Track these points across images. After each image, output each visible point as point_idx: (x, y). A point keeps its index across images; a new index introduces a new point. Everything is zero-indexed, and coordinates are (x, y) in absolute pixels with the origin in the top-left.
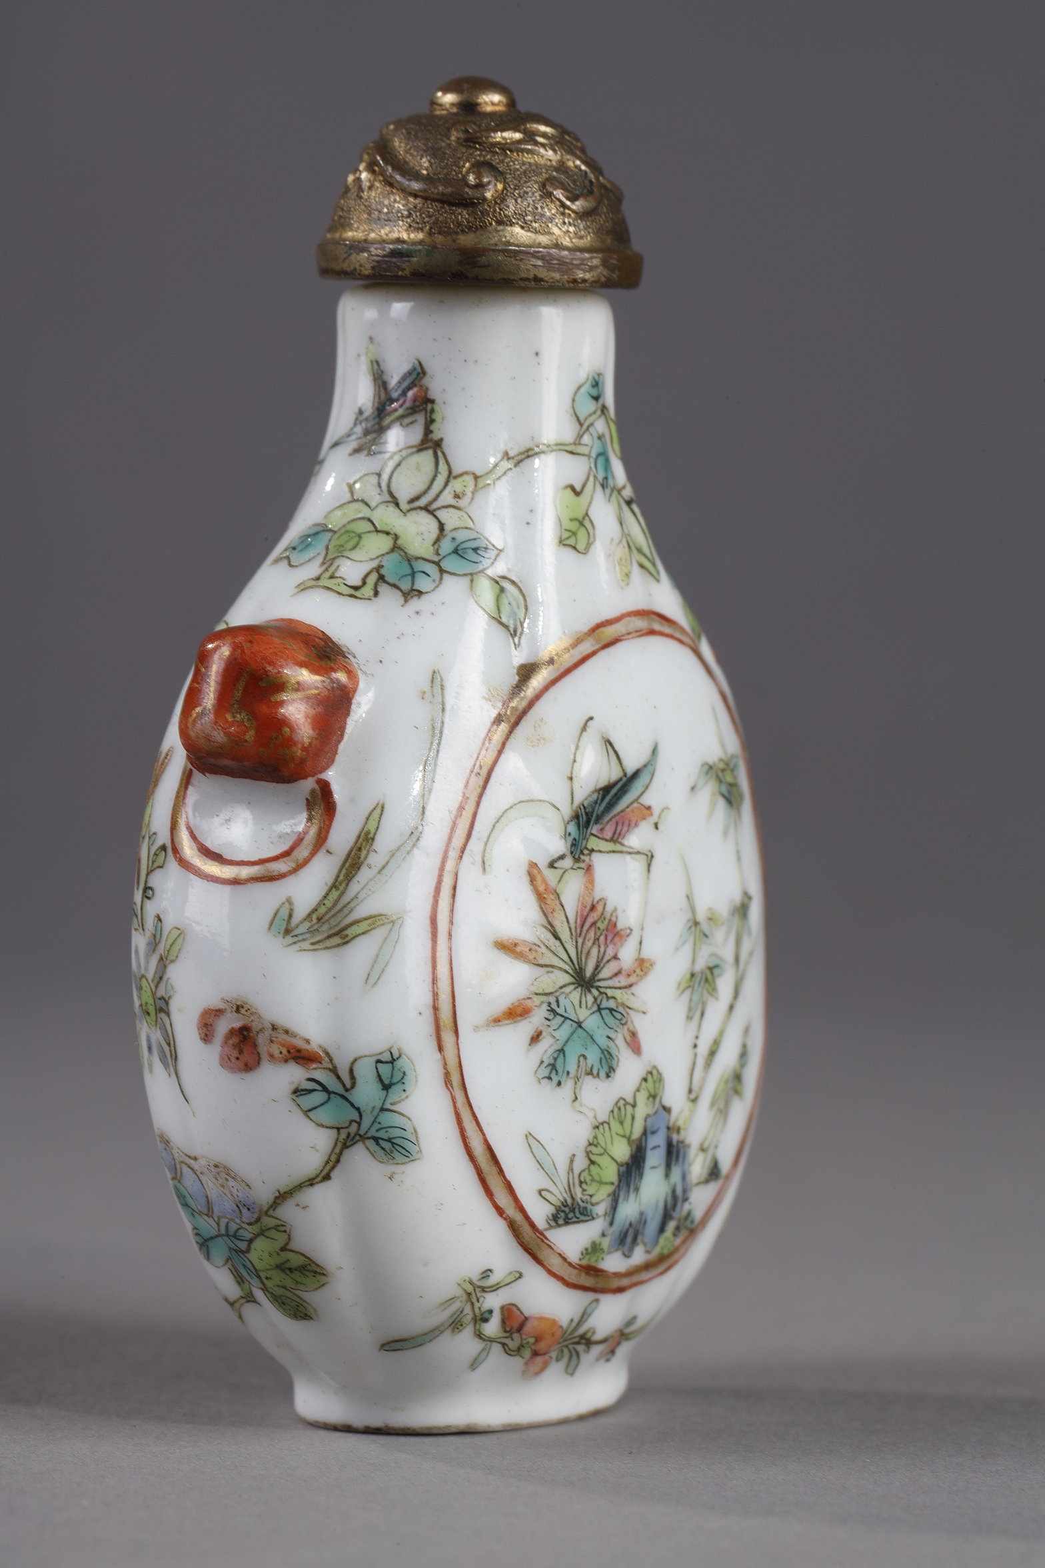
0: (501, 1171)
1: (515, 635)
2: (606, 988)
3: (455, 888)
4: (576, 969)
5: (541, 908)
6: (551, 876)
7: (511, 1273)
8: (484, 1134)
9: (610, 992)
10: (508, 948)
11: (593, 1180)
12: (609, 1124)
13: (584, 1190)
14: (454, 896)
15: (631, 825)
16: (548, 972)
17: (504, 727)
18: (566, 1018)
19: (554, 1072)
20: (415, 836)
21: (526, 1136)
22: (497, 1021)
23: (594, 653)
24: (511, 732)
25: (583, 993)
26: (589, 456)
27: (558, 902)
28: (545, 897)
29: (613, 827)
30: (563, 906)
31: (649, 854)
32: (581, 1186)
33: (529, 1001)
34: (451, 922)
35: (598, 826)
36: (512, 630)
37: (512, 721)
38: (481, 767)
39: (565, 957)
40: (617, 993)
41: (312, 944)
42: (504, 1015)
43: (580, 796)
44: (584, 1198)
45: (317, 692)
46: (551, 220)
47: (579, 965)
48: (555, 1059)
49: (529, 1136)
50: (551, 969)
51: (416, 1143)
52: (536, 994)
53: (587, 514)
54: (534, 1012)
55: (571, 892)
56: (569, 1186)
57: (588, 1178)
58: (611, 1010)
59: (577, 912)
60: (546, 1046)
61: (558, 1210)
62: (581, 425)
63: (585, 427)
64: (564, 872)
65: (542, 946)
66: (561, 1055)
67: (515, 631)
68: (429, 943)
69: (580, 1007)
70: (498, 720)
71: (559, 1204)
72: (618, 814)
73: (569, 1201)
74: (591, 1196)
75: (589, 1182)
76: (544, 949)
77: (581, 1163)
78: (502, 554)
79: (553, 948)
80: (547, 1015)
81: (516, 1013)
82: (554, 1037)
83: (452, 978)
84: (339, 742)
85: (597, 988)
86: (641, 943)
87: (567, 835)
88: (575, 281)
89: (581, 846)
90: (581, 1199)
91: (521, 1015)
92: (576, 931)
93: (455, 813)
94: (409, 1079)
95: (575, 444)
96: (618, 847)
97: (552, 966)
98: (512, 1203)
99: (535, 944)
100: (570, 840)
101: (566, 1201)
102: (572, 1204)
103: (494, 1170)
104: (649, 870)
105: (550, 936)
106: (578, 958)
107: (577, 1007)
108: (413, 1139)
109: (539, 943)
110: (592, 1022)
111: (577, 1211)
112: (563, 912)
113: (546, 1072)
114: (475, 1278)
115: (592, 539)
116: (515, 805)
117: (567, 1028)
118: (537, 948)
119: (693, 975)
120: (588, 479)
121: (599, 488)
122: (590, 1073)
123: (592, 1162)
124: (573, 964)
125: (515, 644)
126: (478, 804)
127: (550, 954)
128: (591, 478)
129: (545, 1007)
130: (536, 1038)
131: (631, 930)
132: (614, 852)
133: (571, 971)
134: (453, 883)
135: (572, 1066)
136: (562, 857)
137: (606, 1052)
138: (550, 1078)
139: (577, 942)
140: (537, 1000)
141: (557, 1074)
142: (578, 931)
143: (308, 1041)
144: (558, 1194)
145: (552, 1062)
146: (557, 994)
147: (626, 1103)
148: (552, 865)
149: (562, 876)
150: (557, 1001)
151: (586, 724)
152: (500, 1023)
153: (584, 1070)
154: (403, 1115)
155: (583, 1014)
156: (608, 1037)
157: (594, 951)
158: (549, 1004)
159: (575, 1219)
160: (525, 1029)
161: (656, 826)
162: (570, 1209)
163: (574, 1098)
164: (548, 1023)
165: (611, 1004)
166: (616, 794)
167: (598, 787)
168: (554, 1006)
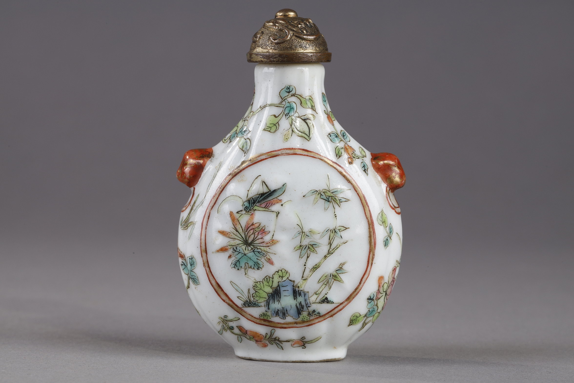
0: (222, 290)
1: (245, 153)
2: (257, 246)
3: (209, 216)
4: (244, 240)
5: (233, 223)
6: (237, 216)
7: (235, 318)
8: (215, 280)
9: (258, 247)
10: (222, 233)
11: (257, 296)
12: (262, 282)
13: (254, 299)
14: (208, 218)
15: (272, 204)
16: (233, 240)
17: (231, 176)
18: (240, 253)
19: (236, 266)
20: (202, 203)
21: (230, 282)
22: (218, 251)
23: (266, 159)
24: (233, 178)
25: (247, 247)
26: (283, 107)
27: (238, 222)
28: (234, 220)
29: (266, 204)
30: (240, 223)
31: (278, 212)
32: (253, 297)
33: (227, 247)
34: (207, 225)
35: (259, 204)
36: (245, 152)
37: (234, 175)
38: (221, 186)
39: (240, 237)
40: (262, 248)
41: (184, 228)
42: (220, 250)
43: (250, 196)
44: (254, 301)
45: (193, 165)
46: (268, 45)
47: (245, 239)
48: (236, 263)
49: (231, 282)
50: (234, 239)
51: (198, 280)
52: (229, 245)
53: (278, 122)
54: (229, 250)
55: (244, 220)
56: (248, 297)
57: (255, 296)
58: (259, 252)
59: (246, 225)
60: (233, 259)
61: (245, 303)
62: (282, 99)
63: (283, 100)
64: (242, 215)
65: (232, 233)
66: (238, 262)
67: (246, 152)
68: (201, 230)
69: (245, 250)
70: (230, 175)
71: (245, 301)
72: (268, 201)
73: (248, 301)
74: (257, 300)
75: (256, 296)
76: (232, 234)
77: (252, 291)
78: (250, 132)
79: (235, 234)
80: (233, 251)
81: (223, 250)
82: (236, 257)
83: (205, 239)
84: (199, 178)
85: (253, 246)
86: (273, 235)
87: (244, 205)
88: (271, 61)
89: (250, 208)
90: (253, 301)
91: (225, 250)
92: (245, 230)
93: (212, 197)
94: (195, 264)
95: (279, 104)
96: (267, 210)
97: (235, 239)
98: (228, 299)
99: (229, 232)
100: (244, 207)
101: (247, 301)
102: (250, 302)
103: (220, 290)
104: (277, 217)
105: (235, 231)
106: (245, 237)
107: (244, 250)
108: (197, 279)
109: (231, 232)
110: (251, 255)
111: (252, 303)
112: (240, 225)
113: (233, 266)
114: (223, 317)
115: (277, 129)
116: (229, 196)
117: (240, 256)
118: (230, 234)
119: (301, 246)
120: (281, 113)
121: (284, 116)
122: (251, 267)
123: (256, 292)
124: (244, 239)
125: (244, 155)
126: (219, 196)
127: (234, 236)
128: (283, 113)
129: (232, 249)
130: (230, 257)
131: (270, 232)
132: (265, 211)
133: (242, 240)
134: (208, 215)
135: (243, 264)
136: (241, 211)
137: (256, 263)
138: (234, 267)
139: (245, 233)
140: (230, 247)
141: (237, 267)
142: (246, 230)
143: (181, 252)
144: (245, 298)
145: (235, 263)
146: (236, 246)
147: (269, 277)
148: (238, 213)
149: (241, 216)
150: (236, 248)
151: (257, 177)
152: (219, 252)
153: (248, 267)
154: (194, 273)
155: (246, 252)
156: (257, 259)
157: (252, 236)
158: (233, 248)
159: (252, 306)
160: (227, 254)
161: (282, 205)
162: (249, 303)
163: (245, 274)
164: (233, 253)
165: (259, 250)
166: (267, 196)
167: (259, 193)
168: (235, 249)
